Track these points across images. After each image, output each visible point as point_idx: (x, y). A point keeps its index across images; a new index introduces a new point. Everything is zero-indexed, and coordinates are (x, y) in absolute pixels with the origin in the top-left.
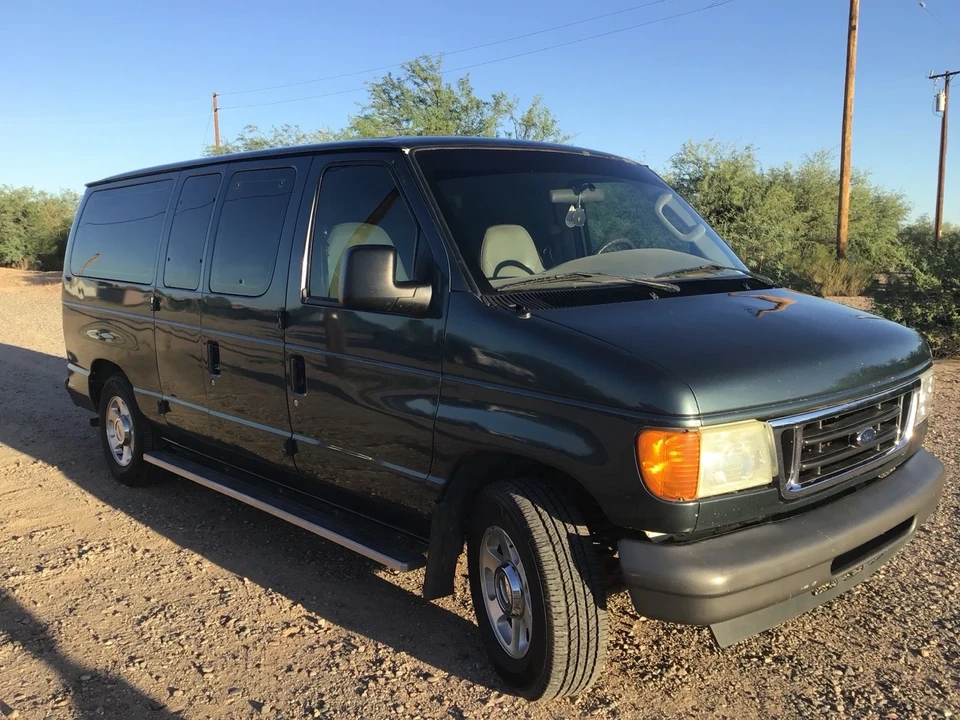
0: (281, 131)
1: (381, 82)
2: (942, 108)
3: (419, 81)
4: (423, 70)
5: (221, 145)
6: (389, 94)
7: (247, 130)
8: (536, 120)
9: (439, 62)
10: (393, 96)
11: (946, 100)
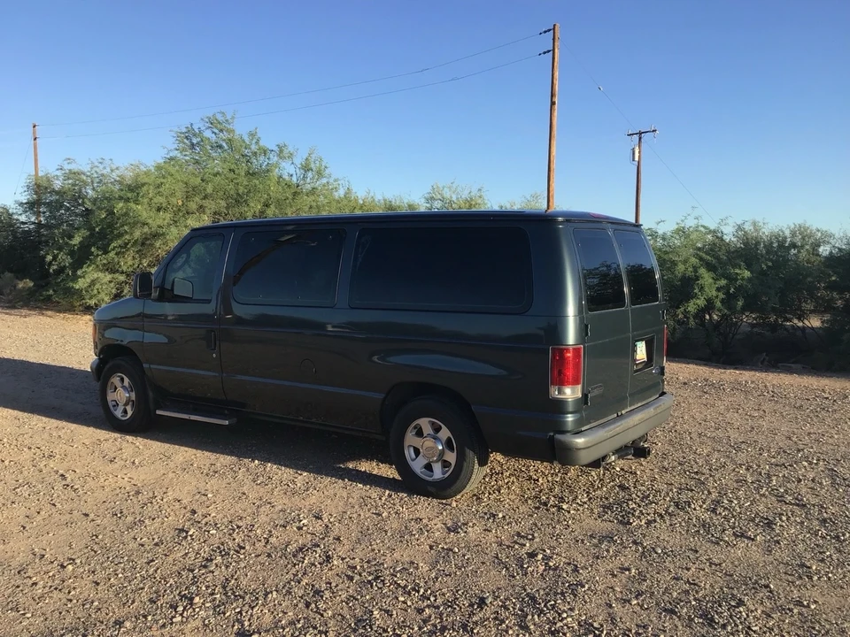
0: (97, 164)
1: (184, 130)
2: (637, 159)
3: (216, 131)
4: (219, 123)
5: (40, 174)
6: (190, 139)
7: (66, 162)
8: (312, 166)
9: (233, 118)
10: (195, 141)
11: (639, 152)
